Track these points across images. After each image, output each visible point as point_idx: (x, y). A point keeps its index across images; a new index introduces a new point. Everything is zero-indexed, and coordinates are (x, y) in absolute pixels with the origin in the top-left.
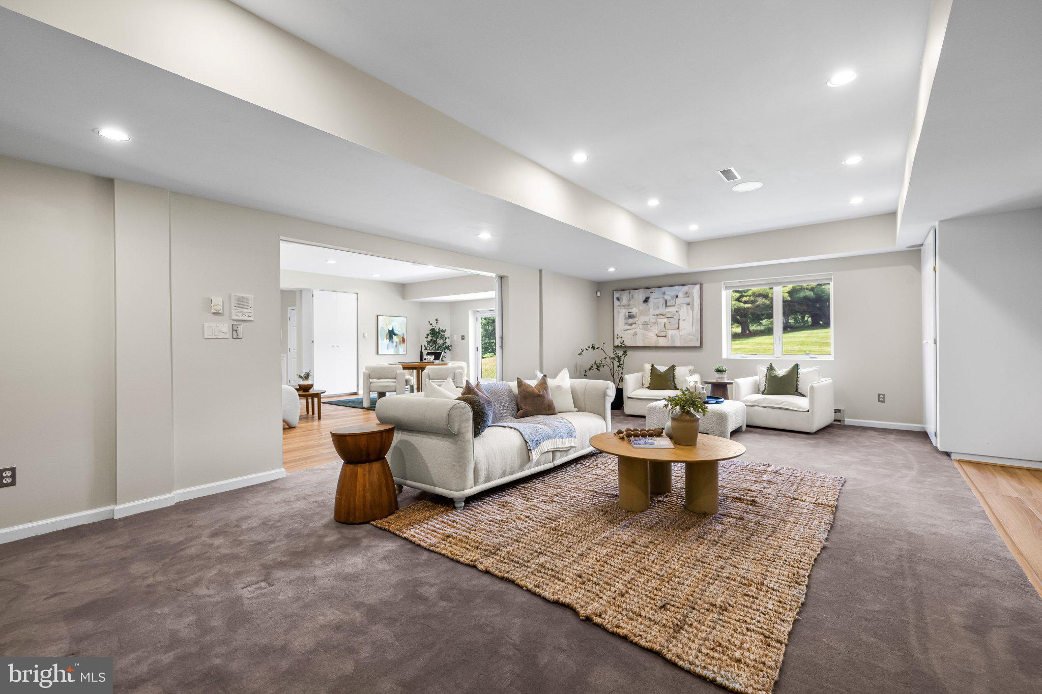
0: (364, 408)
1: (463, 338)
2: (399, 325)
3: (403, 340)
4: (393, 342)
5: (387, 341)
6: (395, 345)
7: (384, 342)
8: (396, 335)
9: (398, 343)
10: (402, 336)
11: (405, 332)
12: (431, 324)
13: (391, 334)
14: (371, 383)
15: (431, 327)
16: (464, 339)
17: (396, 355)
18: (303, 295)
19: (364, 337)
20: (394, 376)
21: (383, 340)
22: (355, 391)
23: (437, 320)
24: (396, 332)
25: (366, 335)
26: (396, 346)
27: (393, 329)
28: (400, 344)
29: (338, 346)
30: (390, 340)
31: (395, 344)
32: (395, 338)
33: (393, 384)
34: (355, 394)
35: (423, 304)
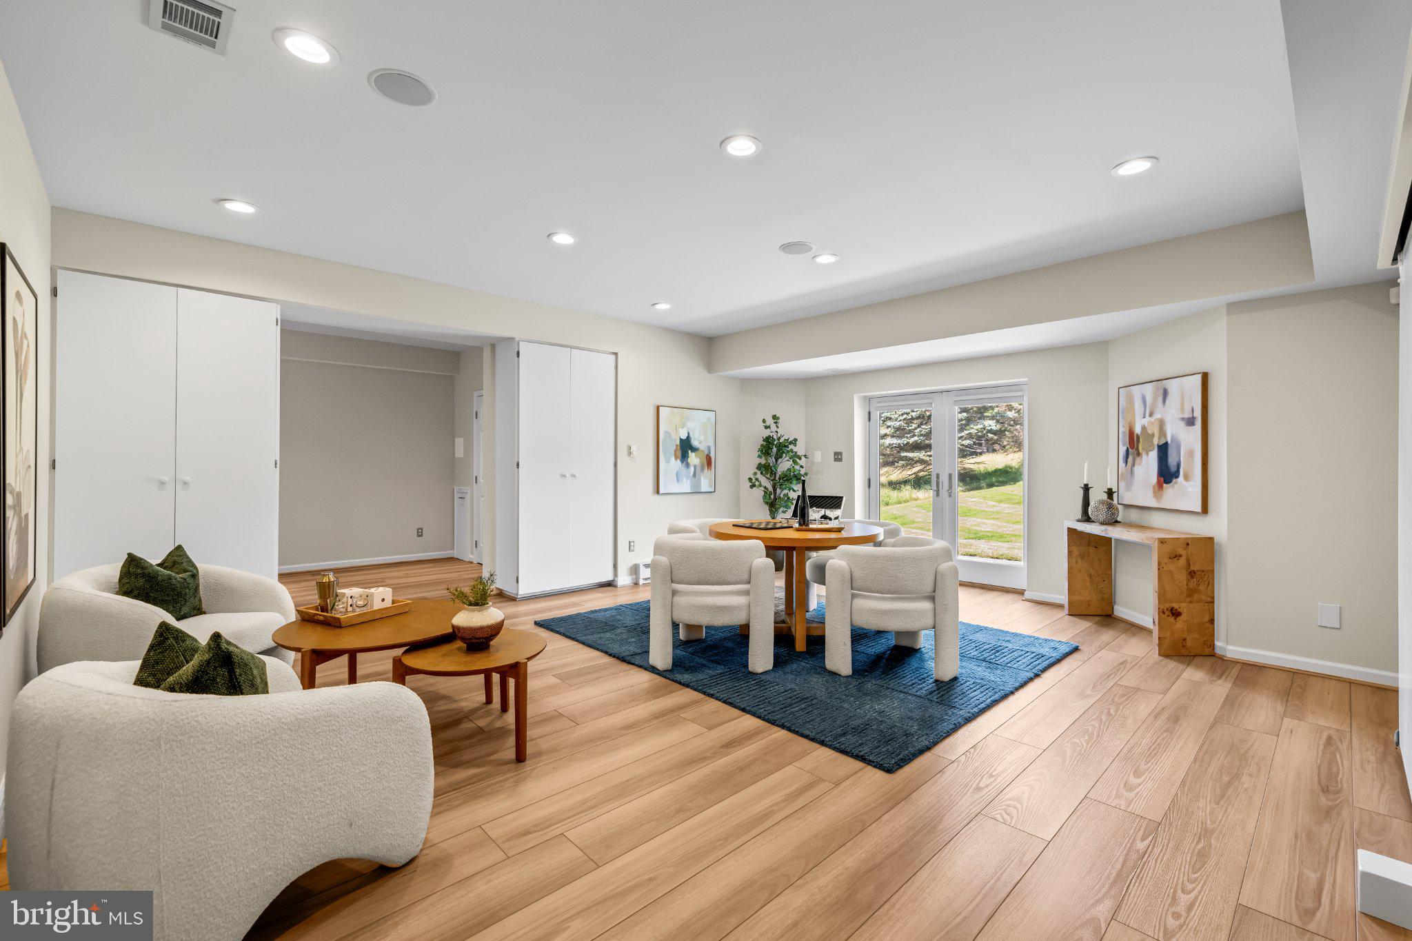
0: (653, 670)
1: (838, 457)
2: (699, 429)
3: (709, 462)
4: (688, 465)
5: (676, 464)
6: (692, 473)
7: (671, 465)
8: (694, 450)
9: (698, 469)
10: (706, 453)
11: (712, 444)
12: (767, 427)
13: (686, 447)
14: (674, 593)
15: (767, 433)
16: (840, 460)
17: (697, 495)
18: (498, 349)
19: (630, 453)
20: (745, 577)
21: (668, 461)
22: (608, 577)
23: (775, 417)
24: (695, 443)
25: (634, 448)
26: (694, 475)
27: (688, 437)
28: (702, 470)
29: (573, 476)
30: (682, 462)
31: (692, 469)
32: (693, 458)
33: (742, 600)
34: (610, 584)
35: (748, 384)
